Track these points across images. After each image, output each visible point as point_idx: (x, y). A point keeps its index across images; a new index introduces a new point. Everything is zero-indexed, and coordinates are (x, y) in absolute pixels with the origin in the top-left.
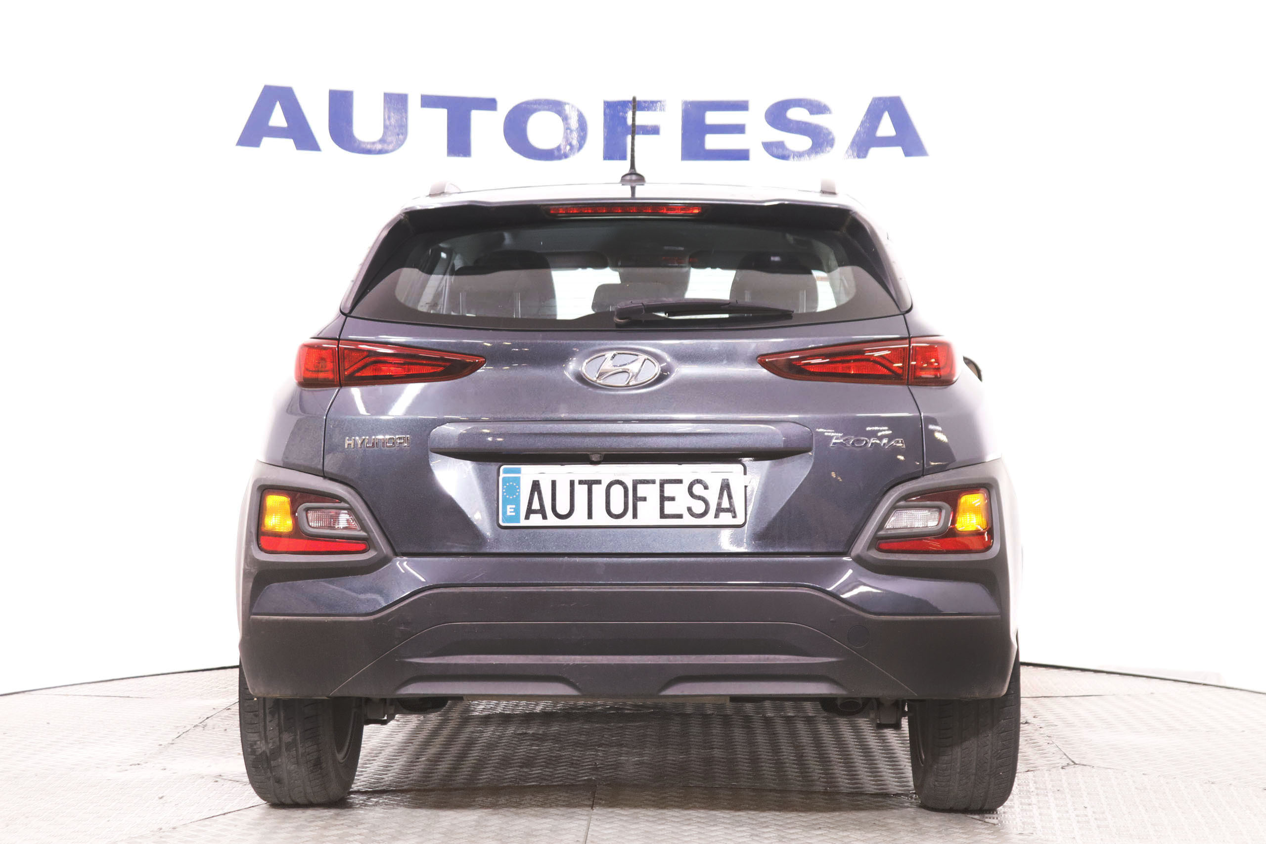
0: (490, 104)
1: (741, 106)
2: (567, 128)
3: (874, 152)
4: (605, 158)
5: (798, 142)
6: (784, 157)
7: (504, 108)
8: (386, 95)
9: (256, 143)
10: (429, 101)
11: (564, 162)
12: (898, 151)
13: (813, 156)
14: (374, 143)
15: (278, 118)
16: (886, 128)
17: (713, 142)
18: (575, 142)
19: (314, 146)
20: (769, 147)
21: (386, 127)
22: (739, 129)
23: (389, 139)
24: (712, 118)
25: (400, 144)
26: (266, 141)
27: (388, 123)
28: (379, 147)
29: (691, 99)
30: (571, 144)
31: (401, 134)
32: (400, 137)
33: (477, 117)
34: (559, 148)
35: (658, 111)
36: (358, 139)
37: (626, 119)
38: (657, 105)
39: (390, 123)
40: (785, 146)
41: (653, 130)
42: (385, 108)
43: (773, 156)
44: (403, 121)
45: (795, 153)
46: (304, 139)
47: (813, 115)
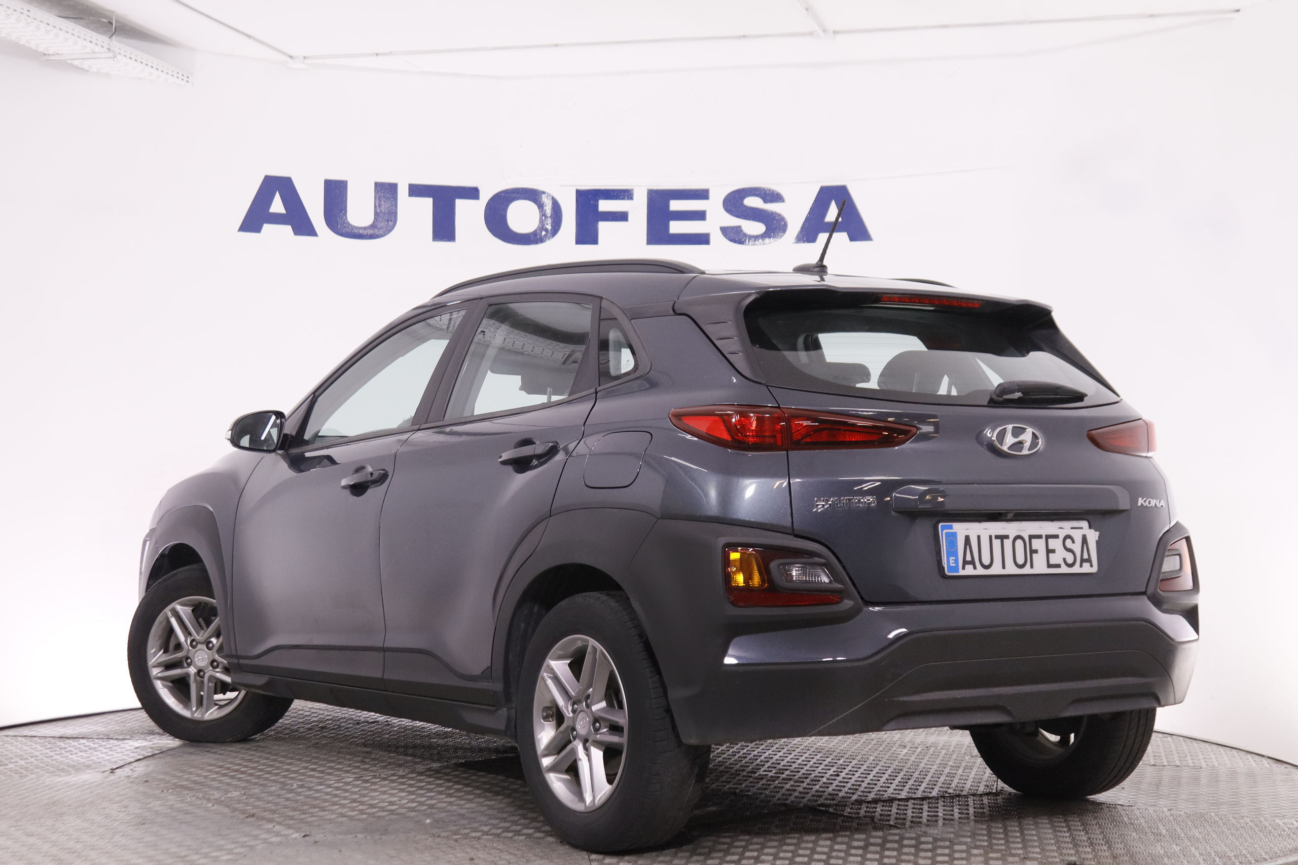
0: (472, 193)
1: (702, 194)
2: (543, 215)
3: (822, 236)
4: (578, 242)
5: (754, 228)
6: (741, 242)
7: (486, 196)
8: (376, 184)
9: (258, 230)
10: (416, 191)
11: (541, 244)
13: (767, 240)
14: (365, 228)
15: (277, 206)
16: (833, 215)
17: (676, 227)
18: (549, 227)
19: (311, 232)
20: (725, 231)
21: (376, 214)
22: (700, 216)
23: (379, 225)
24: (676, 205)
25: (389, 230)
26: (266, 227)
27: (378, 210)
28: (370, 232)
29: (655, 188)
30: (546, 230)
31: (391, 220)
32: (390, 223)
33: (461, 205)
34: (535, 233)
35: (628, 199)
36: (351, 225)
37: (597, 206)
38: (624, 194)
39: (381, 211)
40: (741, 231)
41: (622, 217)
42: (375, 197)
43: (731, 240)
44: (392, 209)
45: (751, 237)
46: (303, 226)
47: (767, 203)
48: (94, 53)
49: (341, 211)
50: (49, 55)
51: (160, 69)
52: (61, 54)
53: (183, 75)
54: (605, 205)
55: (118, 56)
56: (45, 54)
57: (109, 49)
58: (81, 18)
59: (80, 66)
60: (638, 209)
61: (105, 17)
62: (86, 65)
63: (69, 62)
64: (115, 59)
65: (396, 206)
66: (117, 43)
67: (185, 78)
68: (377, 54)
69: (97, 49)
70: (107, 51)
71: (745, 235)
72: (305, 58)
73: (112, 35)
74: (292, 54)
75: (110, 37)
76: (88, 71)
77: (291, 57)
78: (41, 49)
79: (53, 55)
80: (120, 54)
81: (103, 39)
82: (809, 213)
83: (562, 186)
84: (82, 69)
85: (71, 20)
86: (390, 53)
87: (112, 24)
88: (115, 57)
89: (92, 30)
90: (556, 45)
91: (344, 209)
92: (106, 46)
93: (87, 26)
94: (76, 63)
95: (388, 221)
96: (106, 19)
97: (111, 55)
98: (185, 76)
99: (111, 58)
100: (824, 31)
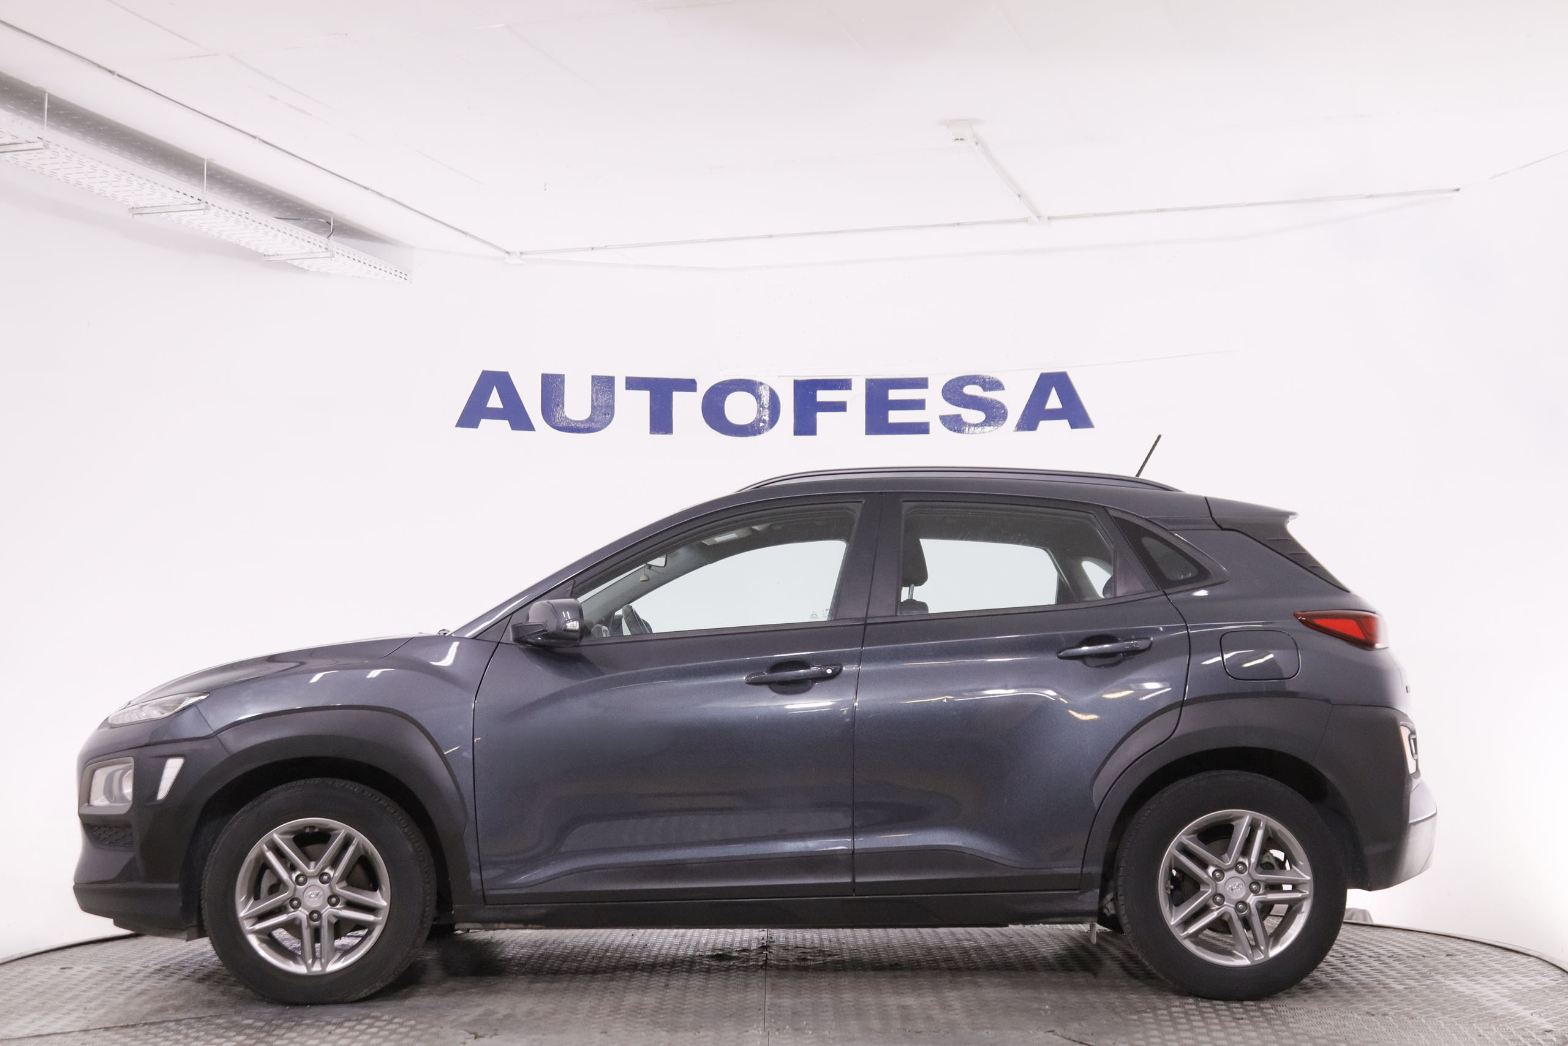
0: (689, 385)
1: (921, 383)
2: (762, 406)
4: (796, 433)
6: (960, 431)
7: (703, 388)
8: (593, 377)
9: (475, 425)
10: (633, 384)
11: (758, 437)
12: (1065, 423)
13: (987, 429)
14: (582, 422)
15: (495, 401)
16: (1054, 402)
17: (895, 417)
18: (766, 418)
19: (529, 427)
21: (593, 407)
22: (919, 405)
23: (596, 419)
24: (894, 395)
25: (606, 424)
27: (596, 404)
28: (587, 425)
29: (874, 377)
30: (764, 421)
31: (608, 414)
32: (607, 416)
33: (678, 397)
34: (752, 425)
35: (846, 389)
36: (568, 419)
37: (815, 396)
38: (843, 384)
39: (598, 404)
40: (961, 419)
41: (840, 407)
42: (592, 390)
43: (950, 429)
44: (609, 402)
45: (970, 425)
46: (519, 420)
47: (987, 391)
48: (312, 253)
49: (558, 406)
50: (269, 256)
51: (378, 267)
52: (281, 255)
53: (401, 273)
54: (823, 396)
55: (336, 255)
56: (266, 256)
57: (327, 249)
58: (300, 219)
59: (300, 266)
60: (856, 399)
61: (323, 217)
62: (305, 264)
63: (289, 262)
64: (333, 259)
65: (613, 399)
66: (336, 243)
67: (403, 276)
68: (593, 249)
69: (316, 249)
70: (325, 250)
71: (965, 424)
72: (521, 253)
73: (331, 235)
74: (508, 250)
75: (329, 237)
76: (308, 270)
77: (508, 253)
78: (261, 251)
79: (274, 256)
80: (338, 253)
81: (320, 239)
82: (1029, 401)
83: (779, 377)
84: (302, 269)
85: (289, 220)
86: (606, 247)
87: (330, 224)
88: (333, 256)
89: (310, 230)
90: (770, 236)
91: (560, 403)
92: (324, 246)
93: (306, 228)
94: (296, 263)
95: (605, 415)
96: (324, 219)
97: (329, 254)
99: (328, 257)
100: (1039, 217)
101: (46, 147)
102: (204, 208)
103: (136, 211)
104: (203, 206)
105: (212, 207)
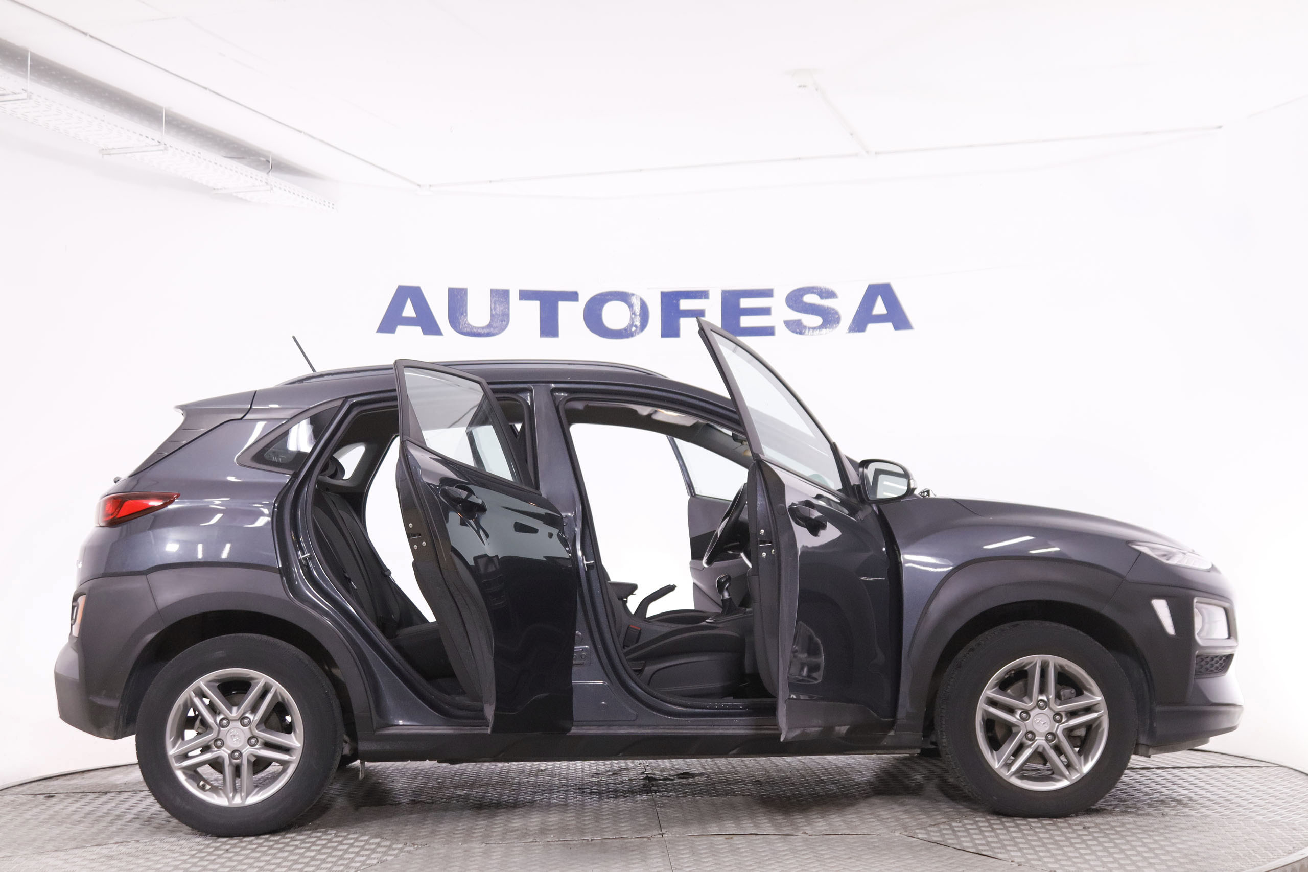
3: (871, 327)
11: (631, 340)
48: (254, 186)
50: (218, 189)
51: (310, 199)
52: (227, 189)
53: (329, 203)
55: (274, 189)
56: (214, 189)
57: (266, 183)
58: (243, 158)
59: (244, 198)
61: (264, 156)
62: (248, 196)
63: (235, 194)
64: (272, 192)
66: (274, 178)
67: (331, 206)
68: (490, 182)
69: (257, 183)
72: (430, 186)
73: (269, 171)
75: (268, 173)
76: (250, 201)
77: (419, 186)
78: (211, 185)
79: (221, 189)
80: (275, 186)
81: (260, 175)
83: (649, 289)
84: (245, 200)
85: (236, 160)
86: (502, 180)
87: (269, 162)
88: (272, 189)
89: (254, 168)
90: (641, 170)
92: (264, 180)
93: (249, 165)
94: (240, 195)
96: (265, 158)
97: (268, 188)
98: (331, 203)
99: (268, 190)
100: (867, 152)
101: (29, 97)
102: (163, 149)
103: (105, 152)
104: (162, 147)
105: (169, 148)
